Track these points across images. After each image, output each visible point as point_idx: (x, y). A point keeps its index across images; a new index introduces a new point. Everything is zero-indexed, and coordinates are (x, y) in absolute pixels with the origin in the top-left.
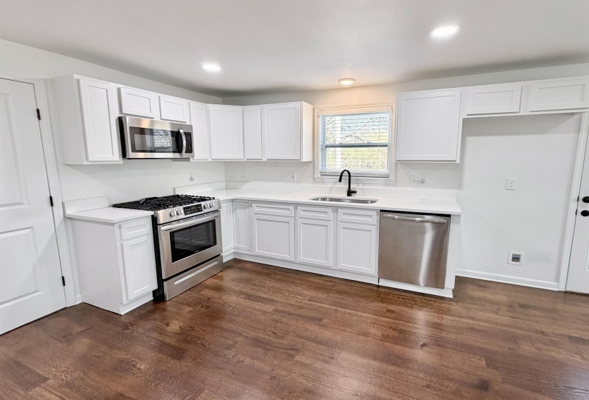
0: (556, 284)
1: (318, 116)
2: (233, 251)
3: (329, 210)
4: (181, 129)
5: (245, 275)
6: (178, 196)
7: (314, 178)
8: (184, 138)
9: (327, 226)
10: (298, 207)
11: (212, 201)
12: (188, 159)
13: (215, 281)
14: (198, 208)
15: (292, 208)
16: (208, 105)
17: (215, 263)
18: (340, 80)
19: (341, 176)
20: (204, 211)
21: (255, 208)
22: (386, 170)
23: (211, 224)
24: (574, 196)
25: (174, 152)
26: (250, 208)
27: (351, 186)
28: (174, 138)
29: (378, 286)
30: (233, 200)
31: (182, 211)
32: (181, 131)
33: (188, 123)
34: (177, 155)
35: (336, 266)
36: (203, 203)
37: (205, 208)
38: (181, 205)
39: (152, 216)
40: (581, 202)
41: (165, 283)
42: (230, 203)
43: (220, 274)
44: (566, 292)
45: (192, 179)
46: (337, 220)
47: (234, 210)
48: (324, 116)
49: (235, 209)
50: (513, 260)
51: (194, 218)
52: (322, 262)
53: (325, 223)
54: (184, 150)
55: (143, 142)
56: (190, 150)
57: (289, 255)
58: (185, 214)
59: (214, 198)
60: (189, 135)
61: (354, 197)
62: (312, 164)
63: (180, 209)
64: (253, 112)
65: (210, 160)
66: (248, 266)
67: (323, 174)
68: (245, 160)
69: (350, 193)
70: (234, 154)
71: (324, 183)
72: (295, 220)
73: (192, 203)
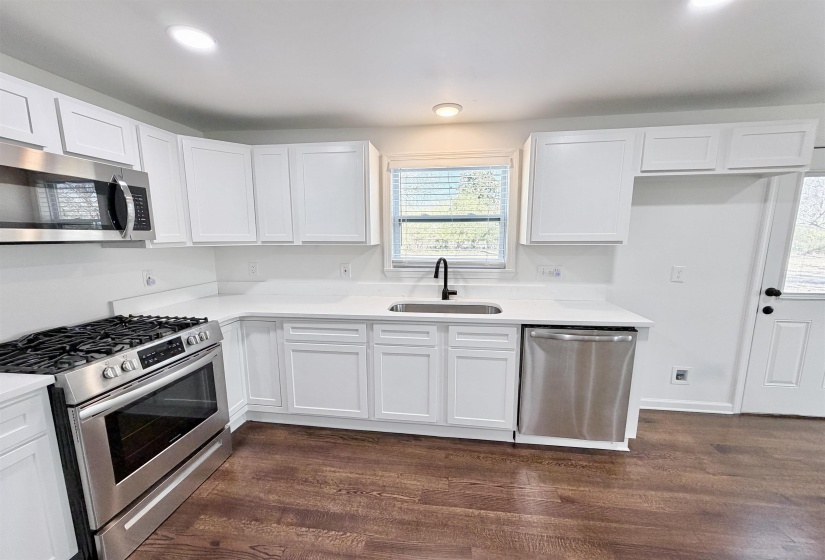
0: (730, 405)
1: (389, 170)
2: (246, 409)
3: (433, 329)
4: (122, 179)
5: (279, 459)
6: (121, 319)
7: (383, 272)
8: (129, 199)
9: (428, 356)
10: (375, 326)
11: (203, 327)
12: (141, 244)
13: (221, 486)
14: (174, 347)
15: (362, 327)
16: (179, 136)
17: (217, 446)
18: (436, 107)
19: (437, 268)
20: (188, 351)
21: (289, 330)
22: (497, 257)
23: (203, 376)
24: (756, 288)
25: (105, 228)
26: (279, 331)
27: (449, 284)
28: (104, 199)
29: (514, 445)
30: (242, 319)
31: (137, 362)
32: (122, 184)
33: (137, 168)
34: (114, 235)
35: (447, 421)
36: (184, 335)
37: (189, 343)
38: (132, 345)
39: (50, 388)
40: (764, 295)
41: (97, 538)
42: (237, 324)
43: (227, 465)
44: (743, 415)
45: (149, 281)
46: (446, 343)
47: (245, 336)
48: (395, 171)
49: (248, 335)
50: (677, 378)
51: (166, 370)
52: (422, 416)
53: (424, 351)
54: (131, 224)
55: (33, 206)
56: (144, 222)
57: (359, 409)
58: (145, 367)
59: (206, 319)
60: (141, 194)
61: (453, 301)
62: (379, 250)
63: (130, 356)
64: (274, 157)
65: (189, 244)
66: (281, 435)
67: (399, 265)
68: (259, 244)
69: (446, 294)
70: (239, 233)
71: (399, 279)
72: (368, 347)
73: (158, 336)
